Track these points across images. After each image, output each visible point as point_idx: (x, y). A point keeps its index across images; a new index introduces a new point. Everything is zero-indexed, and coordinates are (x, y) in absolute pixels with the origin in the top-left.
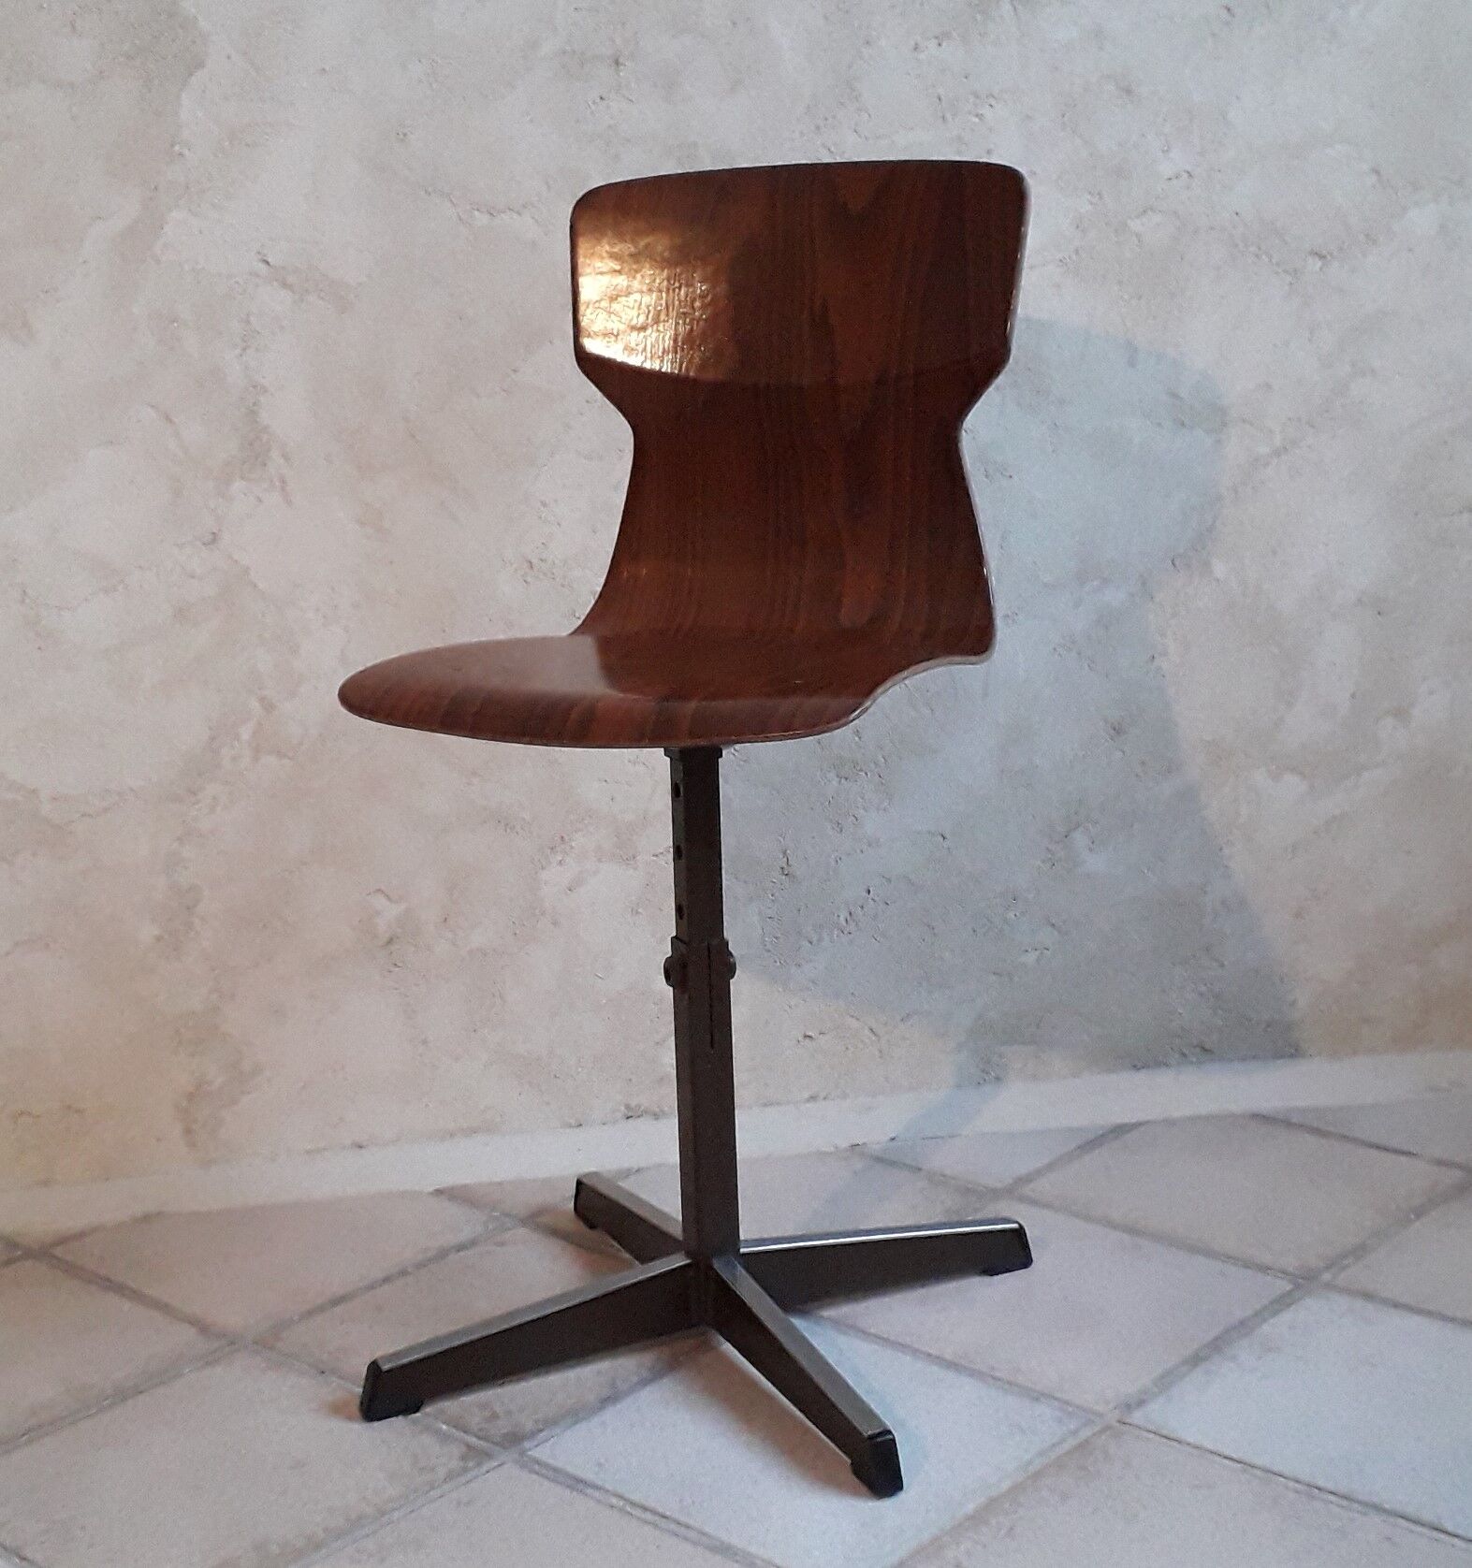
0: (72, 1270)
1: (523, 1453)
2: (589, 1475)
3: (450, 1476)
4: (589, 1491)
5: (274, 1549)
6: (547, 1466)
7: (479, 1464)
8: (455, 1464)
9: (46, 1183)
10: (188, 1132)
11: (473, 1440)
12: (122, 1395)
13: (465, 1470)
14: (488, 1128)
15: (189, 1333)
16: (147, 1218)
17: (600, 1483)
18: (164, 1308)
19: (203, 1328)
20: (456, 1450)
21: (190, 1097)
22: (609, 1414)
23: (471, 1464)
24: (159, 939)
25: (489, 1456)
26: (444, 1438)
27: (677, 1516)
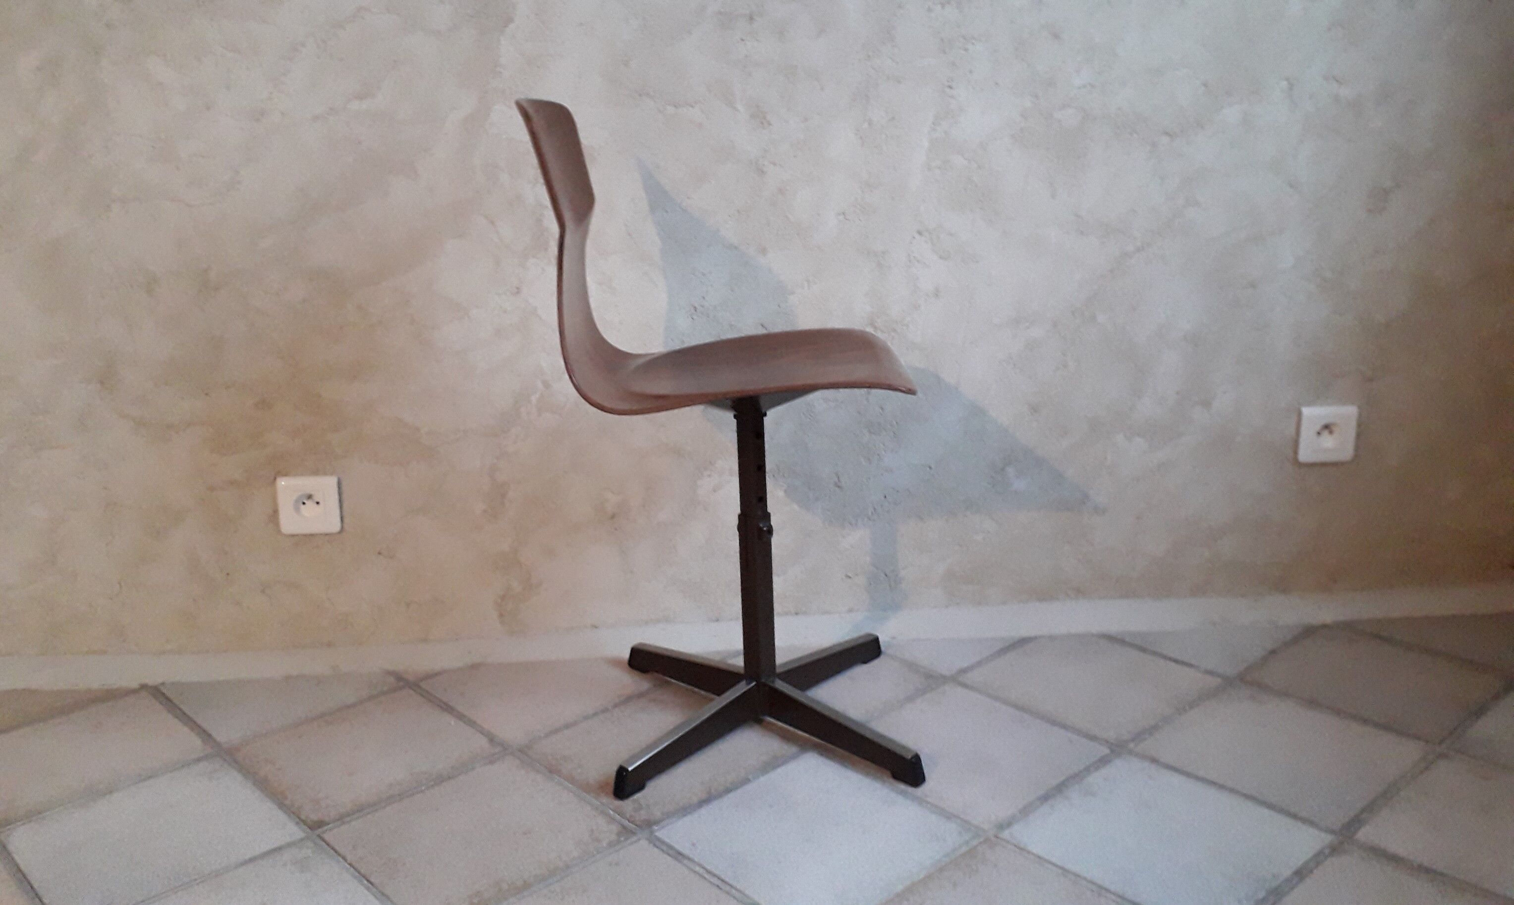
0: (429, 698)
1: (652, 832)
2: (686, 852)
3: (611, 845)
4: (686, 862)
5: (505, 886)
6: (663, 842)
7: (626, 839)
8: (613, 837)
9: (425, 640)
10: (501, 615)
11: (626, 823)
12: (440, 779)
13: (619, 842)
14: (667, 620)
15: (483, 742)
16: (474, 667)
17: (691, 856)
18: (471, 723)
19: (492, 739)
20: (614, 828)
21: (503, 598)
22: (704, 811)
23: (622, 839)
24: (485, 511)
25: (633, 833)
26: (612, 820)
27: (731, 882)
